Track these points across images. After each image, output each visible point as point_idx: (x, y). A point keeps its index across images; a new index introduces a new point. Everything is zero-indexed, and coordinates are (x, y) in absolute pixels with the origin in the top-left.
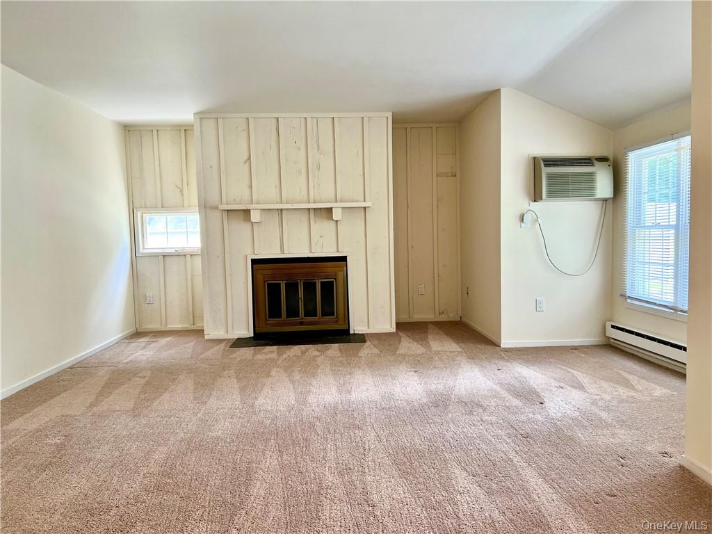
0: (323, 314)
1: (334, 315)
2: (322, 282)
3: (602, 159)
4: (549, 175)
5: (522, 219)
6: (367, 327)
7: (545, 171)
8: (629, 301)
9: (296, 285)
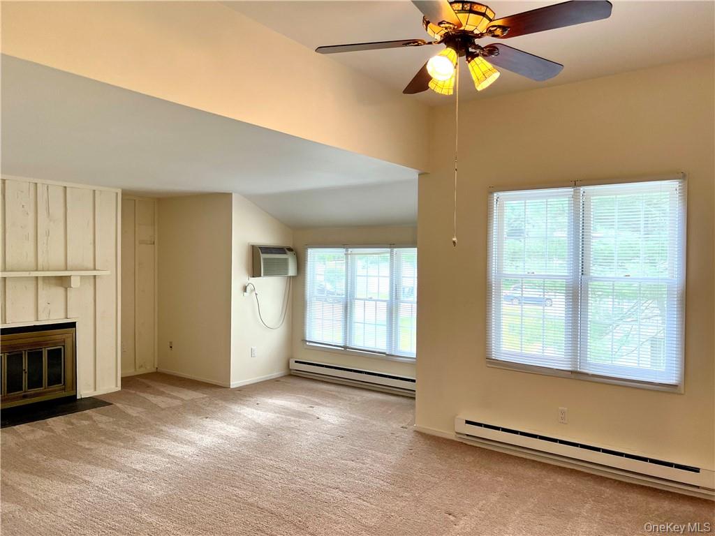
0: (50, 384)
1: (61, 383)
2: (48, 351)
3: (290, 250)
4: (265, 259)
5: (245, 289)
6: (93, 390)
7: (263, 256)
8: (307, 343)
9: (20, 356)
